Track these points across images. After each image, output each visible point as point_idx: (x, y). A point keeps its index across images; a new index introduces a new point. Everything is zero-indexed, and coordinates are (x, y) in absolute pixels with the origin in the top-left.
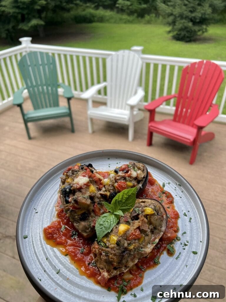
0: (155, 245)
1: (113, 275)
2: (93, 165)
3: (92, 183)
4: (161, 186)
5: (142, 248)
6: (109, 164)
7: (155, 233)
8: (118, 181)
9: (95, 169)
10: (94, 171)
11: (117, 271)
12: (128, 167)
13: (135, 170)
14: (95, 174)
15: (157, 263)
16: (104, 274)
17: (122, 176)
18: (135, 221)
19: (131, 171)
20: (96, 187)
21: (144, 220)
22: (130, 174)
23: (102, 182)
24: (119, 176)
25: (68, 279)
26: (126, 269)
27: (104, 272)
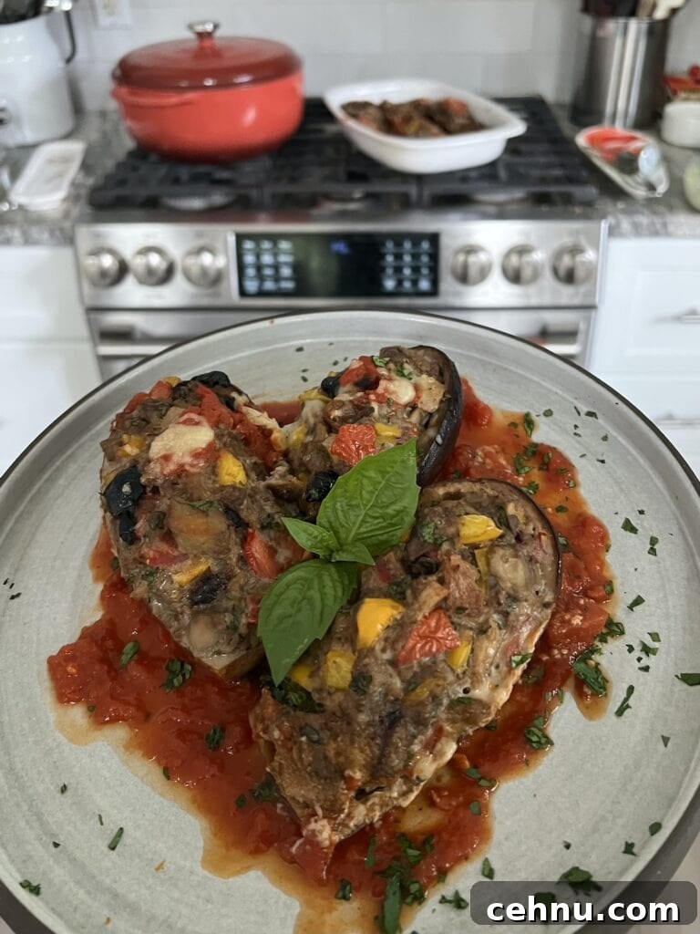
0: (518, 671)
1: (356, 826)
2: (231, 378)
5: (467, 691)
6: (305, 371)
8: (337, 425)
9: (240, 393)
10: (240, 400)
11: (369, 803)
12: (377, 366)
13: (403, 375)
14: (245, 409)
15: (539, 742)
16: (313, 826)
17: (351, 401)
18: (426, 579)
19: (390, 380)
20: (248, 461)
21: (461, 569)
22: (386, 390)
23: (276, 439)
24: (341, 405)
25: (161, 870)
26: (411, 791)
27: (312, 820)
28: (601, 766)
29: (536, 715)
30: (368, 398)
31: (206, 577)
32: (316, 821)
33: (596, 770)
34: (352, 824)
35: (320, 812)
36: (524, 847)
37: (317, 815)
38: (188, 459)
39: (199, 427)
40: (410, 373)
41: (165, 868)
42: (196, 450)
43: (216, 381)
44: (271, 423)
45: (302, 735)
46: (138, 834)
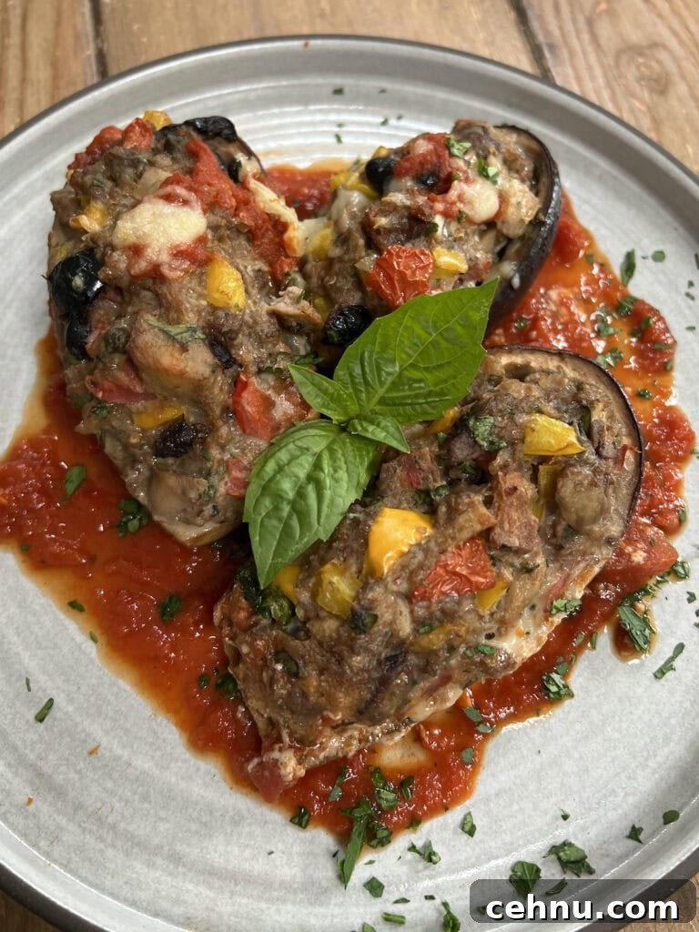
0: (558, 619)
2: (239, 129)
3: (227, 245)
4: (617, 269)
5: (490, 637)
6: (340, 125)
7: (571, 554)
8: (382, 240)
9: (249, 153)
10: (249, 167)
11: (346, 735)
12: (452, 155)
13: (487, 177)
14: (254, 184)
15: (558, 693)
16: (276, 755)
17: (407, 208)
18: (469, 496)
19: (467, 180)
20: (249, 268)
21: (518, 492)
22: (460, 198)
23: (291, 239)
24: (393, 208)
25: (94, 755)
26: (398, 730)
27: (277, 746)
28: (624, 732)
29: (561, 659)
30: (432, 208)
31: (176, 427)
32: (281, 750)
33: (617, 735)
34: (322, 756)
35: (287, 739)
36: (515, 807)
37: (282, 742)
38: (165, 257)
39: (185, 209)
40: (496, 175)
41: (99, 754)
42: (178, 246)
43: (218, 131)
44: (289, 214)
45: (277, 661)
46: (70, 709)
